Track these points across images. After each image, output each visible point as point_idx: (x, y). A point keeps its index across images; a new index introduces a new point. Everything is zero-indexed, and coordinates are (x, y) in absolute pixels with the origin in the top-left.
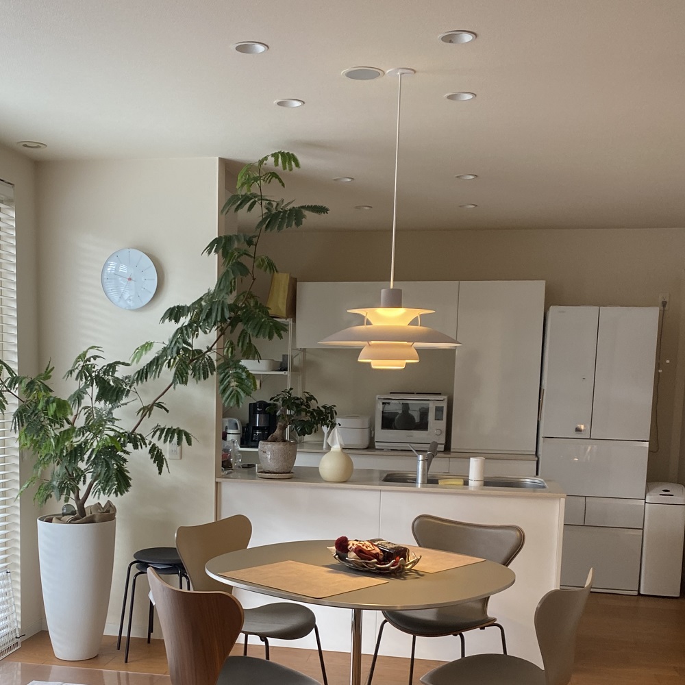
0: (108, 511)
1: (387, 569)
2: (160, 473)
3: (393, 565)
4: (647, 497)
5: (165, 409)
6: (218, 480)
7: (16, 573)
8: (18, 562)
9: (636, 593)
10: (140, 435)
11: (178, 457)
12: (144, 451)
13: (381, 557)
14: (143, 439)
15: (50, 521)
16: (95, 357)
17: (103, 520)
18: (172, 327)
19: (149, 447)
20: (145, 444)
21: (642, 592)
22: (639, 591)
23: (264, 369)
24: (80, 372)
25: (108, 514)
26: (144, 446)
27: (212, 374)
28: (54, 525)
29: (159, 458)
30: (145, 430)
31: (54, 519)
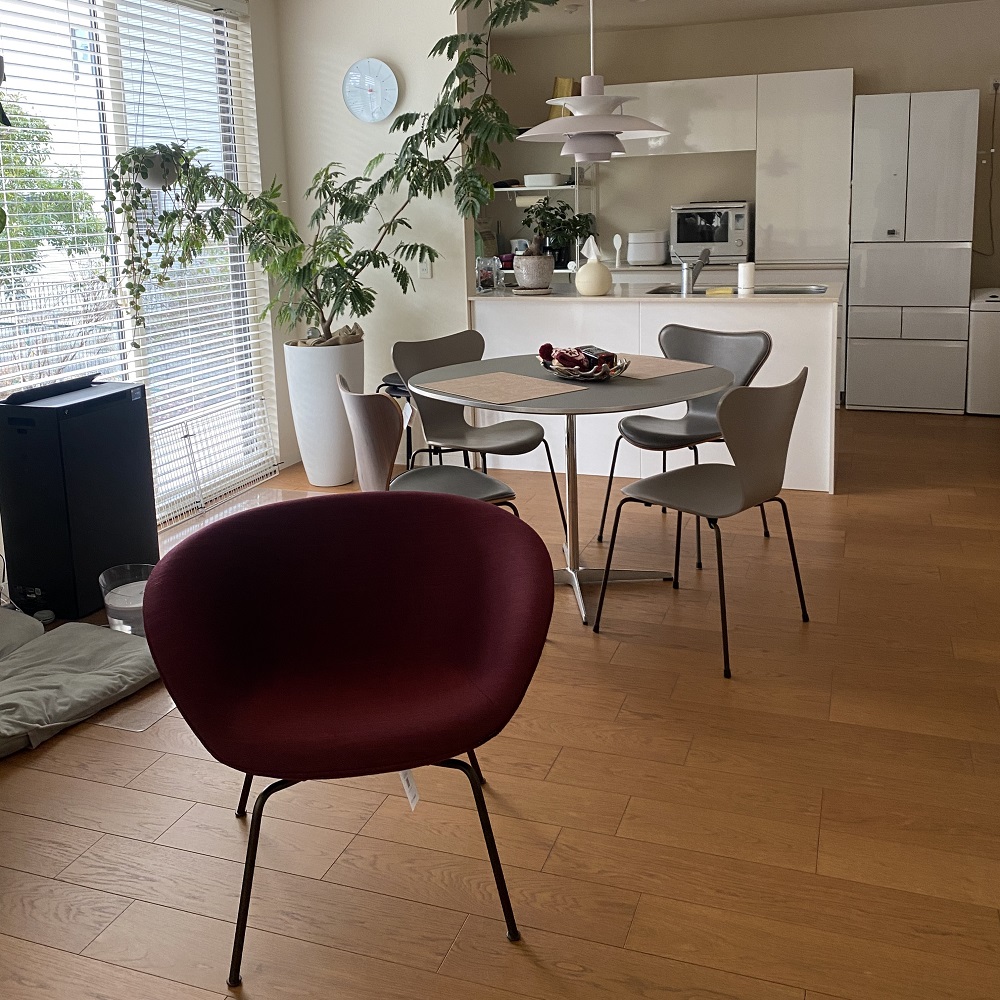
0: (354, 334)
1: (591, 376)
2: (405, 292)
3: (596, 372)
4: (972, 304)
5: (407, 225)
6: (471, 299)
7: (272, 401)
8: (274, 389)
9: (962, 412)
10: (383, 253)
11: (429, 276)
12: (386, 270)
13: (585, 364)
14: (385, 257)
15: (295, 344)
16: (336, 174)
17: (348, 342)
18: (402, 136)
19: (392, 265)
20: (388, 262)
21: (969, 412)
22: (965, 410)
23: (550, 184)
24: (319, 190)
25: (354, 337)
26: (386, 265)
27: (448, 184)
28: (300, 349)
29: (403, 278)
30: (388, 246)
31: (299, 343)
